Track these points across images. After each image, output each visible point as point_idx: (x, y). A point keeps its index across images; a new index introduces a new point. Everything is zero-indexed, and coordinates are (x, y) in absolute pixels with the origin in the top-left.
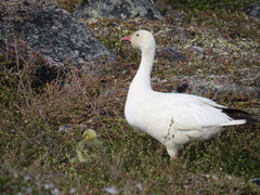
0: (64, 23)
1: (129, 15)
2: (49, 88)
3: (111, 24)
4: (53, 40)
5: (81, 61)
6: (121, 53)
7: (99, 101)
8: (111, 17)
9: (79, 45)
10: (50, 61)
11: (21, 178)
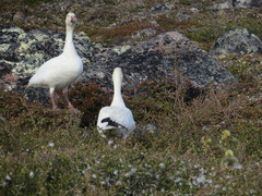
0: (204, 59)
1: (246, 52)
2: (195, 102)
3: (234, 59)
4: (196, 70)
5: (216, 83)
6: (242, 77)
7: (229, 108)
8: (234, 54)
9: (214, 73)
10: (195, 84)
11: (179, 162)
